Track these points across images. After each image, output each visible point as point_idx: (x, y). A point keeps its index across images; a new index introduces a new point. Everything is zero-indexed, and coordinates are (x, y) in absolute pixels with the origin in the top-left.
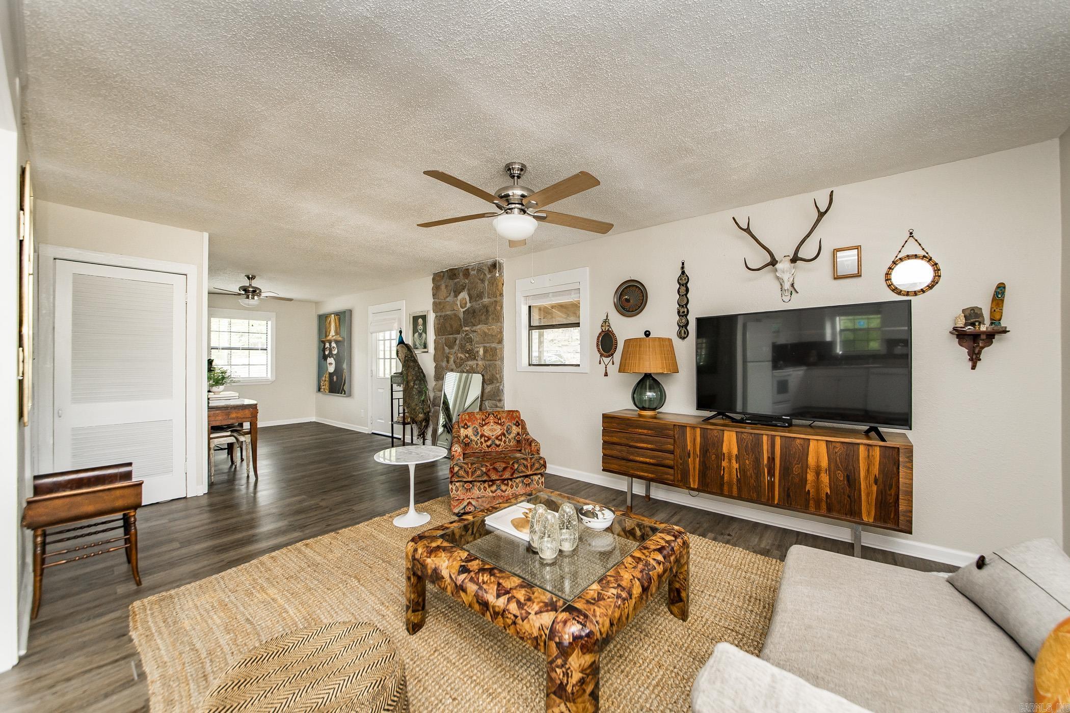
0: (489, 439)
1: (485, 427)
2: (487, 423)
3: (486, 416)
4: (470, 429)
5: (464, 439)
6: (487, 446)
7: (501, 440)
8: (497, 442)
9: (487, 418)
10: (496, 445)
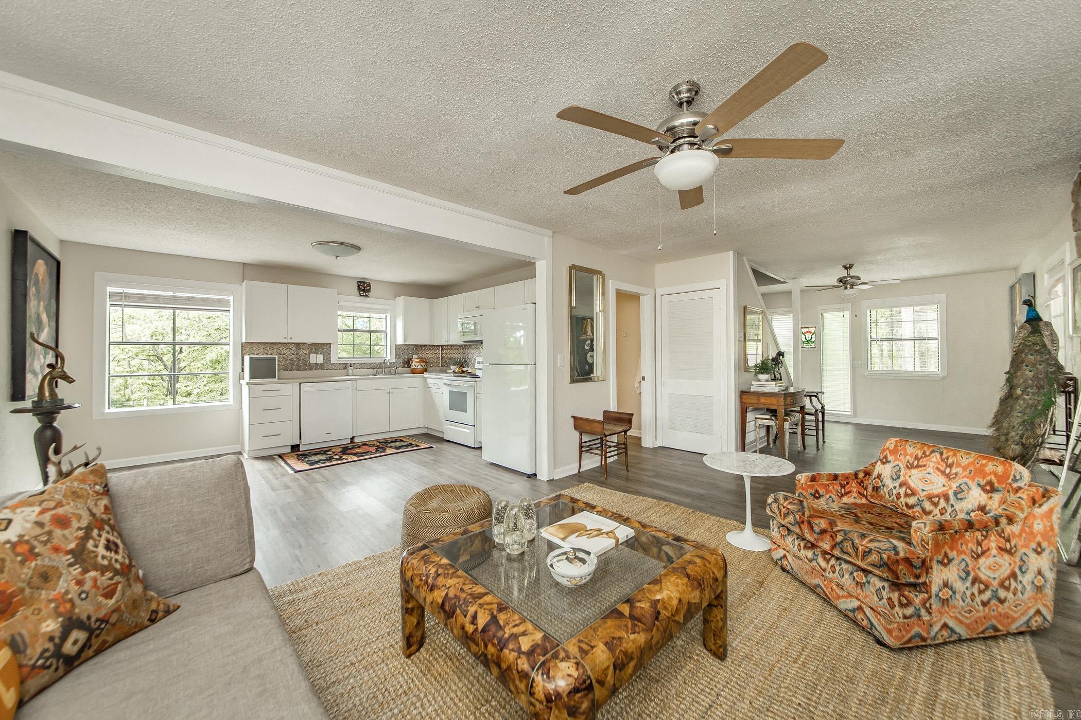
0: (913, 494)
1: (914, 471)
2: (921, 466)
3: (924, 453)
4: (888, 467)
5: (875, 479)
6: (907, 505)
7: (936, 505)
8: (928, 506)
9: (926, 456)
10: (924, 510)
